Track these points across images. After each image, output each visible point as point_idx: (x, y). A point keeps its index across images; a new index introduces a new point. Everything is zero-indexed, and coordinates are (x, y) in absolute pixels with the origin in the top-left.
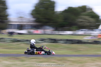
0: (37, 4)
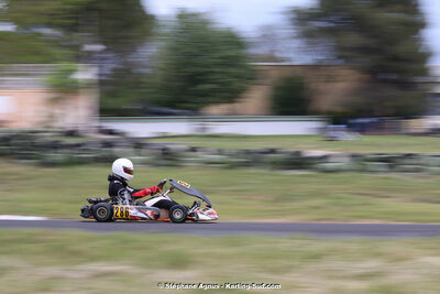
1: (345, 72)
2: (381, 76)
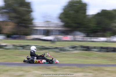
0: (66, 6)
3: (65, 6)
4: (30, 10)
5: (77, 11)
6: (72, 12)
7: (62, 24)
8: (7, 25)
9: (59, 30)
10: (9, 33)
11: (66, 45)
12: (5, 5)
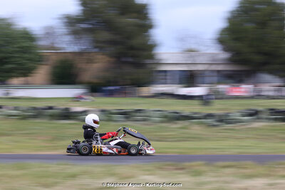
1: (100, 57)
2: (124, 59)
3: (232, 12)
4: (147, 22)
5: (263, 24)
6: (250, 26)
7: (225, 55)
8: (90, 61)
9: (218, 71)
10: (95, 81)
11: (234, 109)
12: (85, 12)
